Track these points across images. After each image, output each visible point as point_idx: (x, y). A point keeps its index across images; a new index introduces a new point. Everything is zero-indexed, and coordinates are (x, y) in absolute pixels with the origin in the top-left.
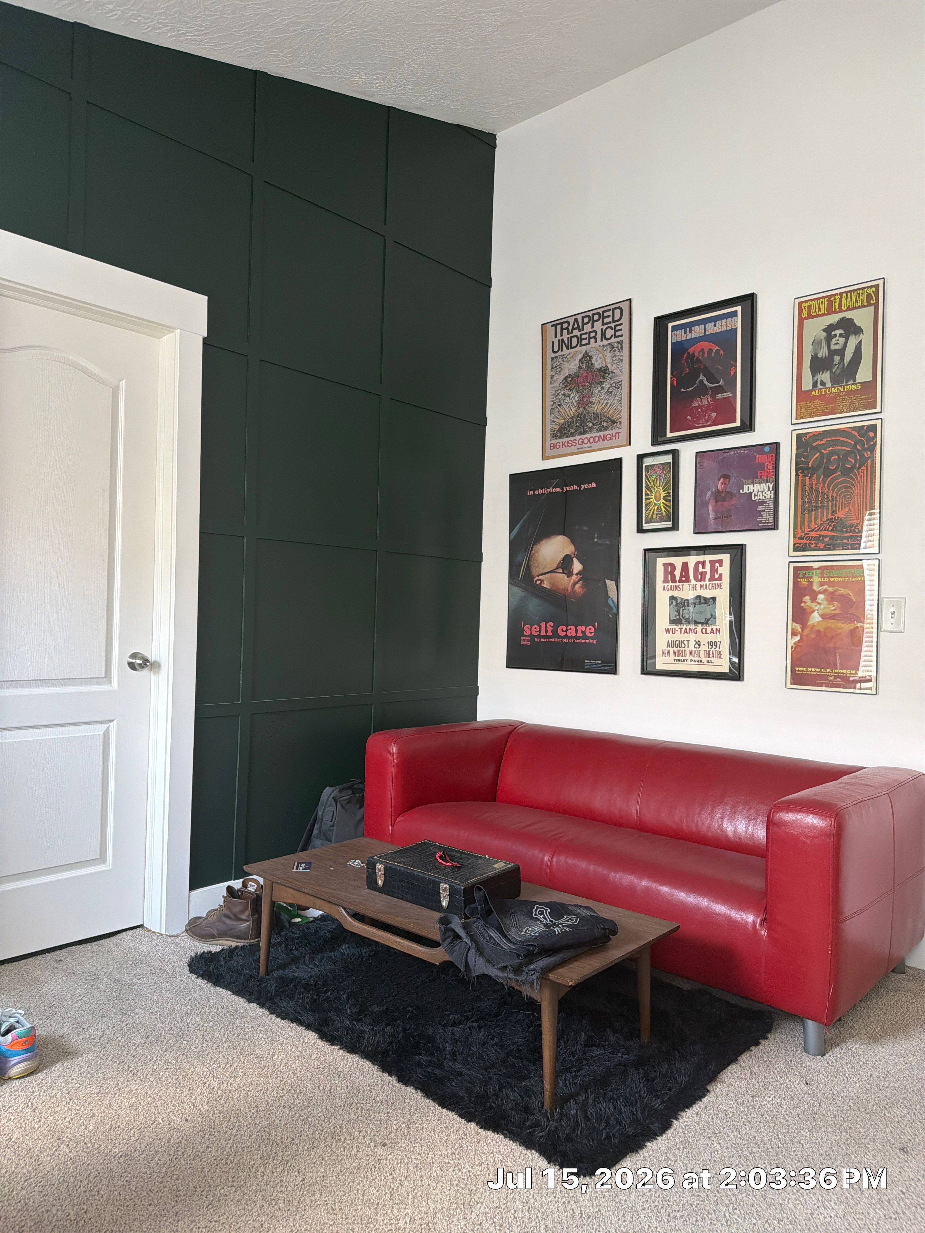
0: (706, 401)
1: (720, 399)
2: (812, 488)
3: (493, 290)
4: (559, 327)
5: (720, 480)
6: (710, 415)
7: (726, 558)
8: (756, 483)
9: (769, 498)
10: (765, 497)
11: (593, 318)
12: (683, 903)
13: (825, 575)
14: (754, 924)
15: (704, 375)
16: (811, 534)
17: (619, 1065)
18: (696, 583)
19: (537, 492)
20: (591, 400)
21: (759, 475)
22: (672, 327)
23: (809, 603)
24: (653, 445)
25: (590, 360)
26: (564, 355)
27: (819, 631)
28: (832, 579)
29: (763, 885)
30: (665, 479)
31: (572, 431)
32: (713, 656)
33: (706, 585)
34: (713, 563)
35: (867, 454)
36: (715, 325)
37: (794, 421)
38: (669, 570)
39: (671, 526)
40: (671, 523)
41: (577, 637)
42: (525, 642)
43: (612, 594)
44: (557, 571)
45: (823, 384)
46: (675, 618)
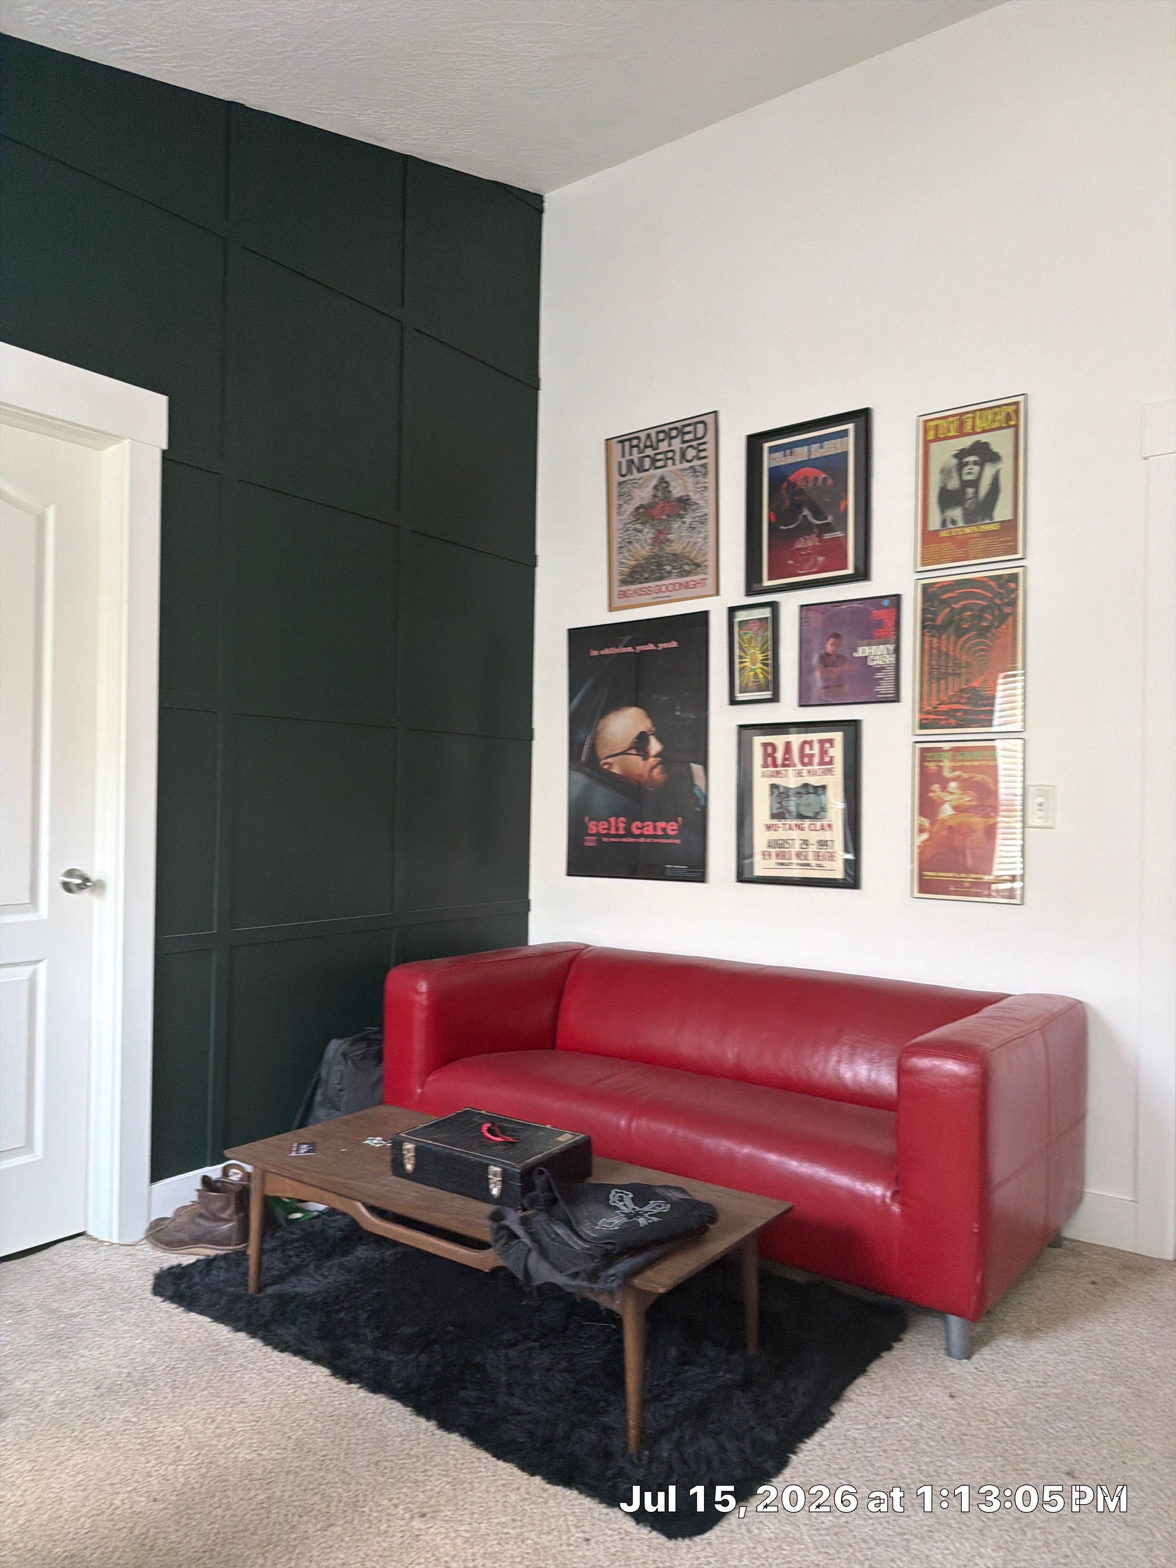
0: (809, 542)
1: (826, 539)
2: (941, 651)
3: (541, 393)
4: (627, 444)
5: (828, 640)
6: (815, 559)
7: (838, 737)
8: (872, 644)
9: (889, 663)
10: (884, 662)
11: (670, 434)
12: (796, 1175)
13: (957, 758)
14: (884, 1198)
15: (808, 509)
16: (940, 707)
17: (721, 1387)
18: (802, 768)
19: (603, 652)
20: (670, 537)
21: (877, 634)
22: (769, 447)
23: (939, 792)
24: (746, 595)
25: (667, 487)
27: (950, 827)
28: (966, 763)
29: (894, 1149)
30: (763, 637)
31: (646, 575)
32: (824, 859)
33: (814, 770)
34: (822, 743)
35: (1007, 609)
36: (822, 447)
37: (919, 569)
38: (769, 752)
39: (770, 696)
40: (771, 693)
41: (655, 836)
42: (590, 842)
43: (699, 782)
44: (629, 752)
45: (953, 522)
46: (777, 811)
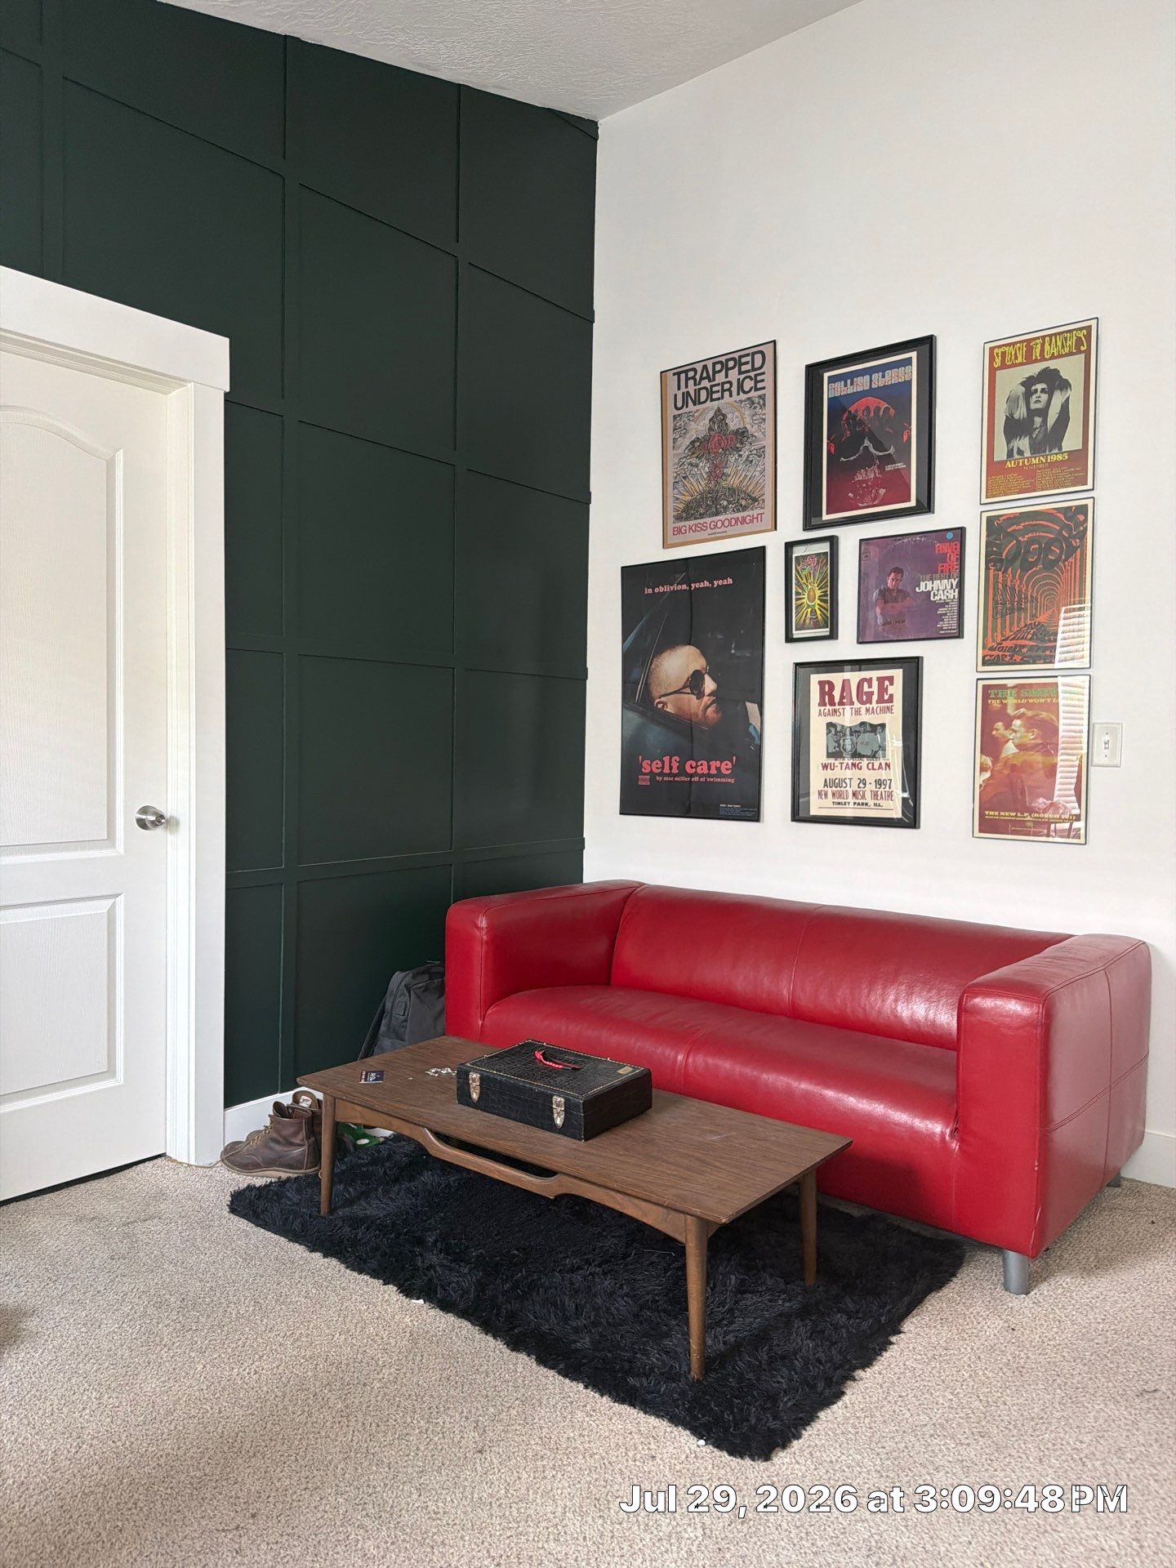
0: (871, 474)
1: (888, 471)
2: (1006, 585)
3: (595, 325)
4: (683, 376)
5: (890, 574)
6: (877, 491)
7: (898, 674)
8: (935, 579)
9: (952, 597)
10: (947, 597)
11: (727, 365)
12: (853, 1111)
13: (1022, 695)
14: (943, 1135)
15: (869, 440)
16: (1005, 644)
17: (781, 1315)
18: (859, 705)
19: (657, 590)
20: (726, 471)
21: (940, 568)
22: (829, 377)
23: (1002, 730)
24: (804, 530)
25: (722, 420)
26: (690, 412)
28: (1031, 701)
29: (953, 1087)
30: (820, 573)
31: (702, 511)
32: (882, 798)
33: (873, 708)
34: (881, 680)
35: (1076, 542)
36: (883, 376)
37: (984, 500)
38: (827, 690)
39: (828, 634)
40: (828, 629)
41: (709, 775)
42: (644, 781)
43: (754, 720)
44: (683, 691)
45: (1020, 452)
46: (834, 750)
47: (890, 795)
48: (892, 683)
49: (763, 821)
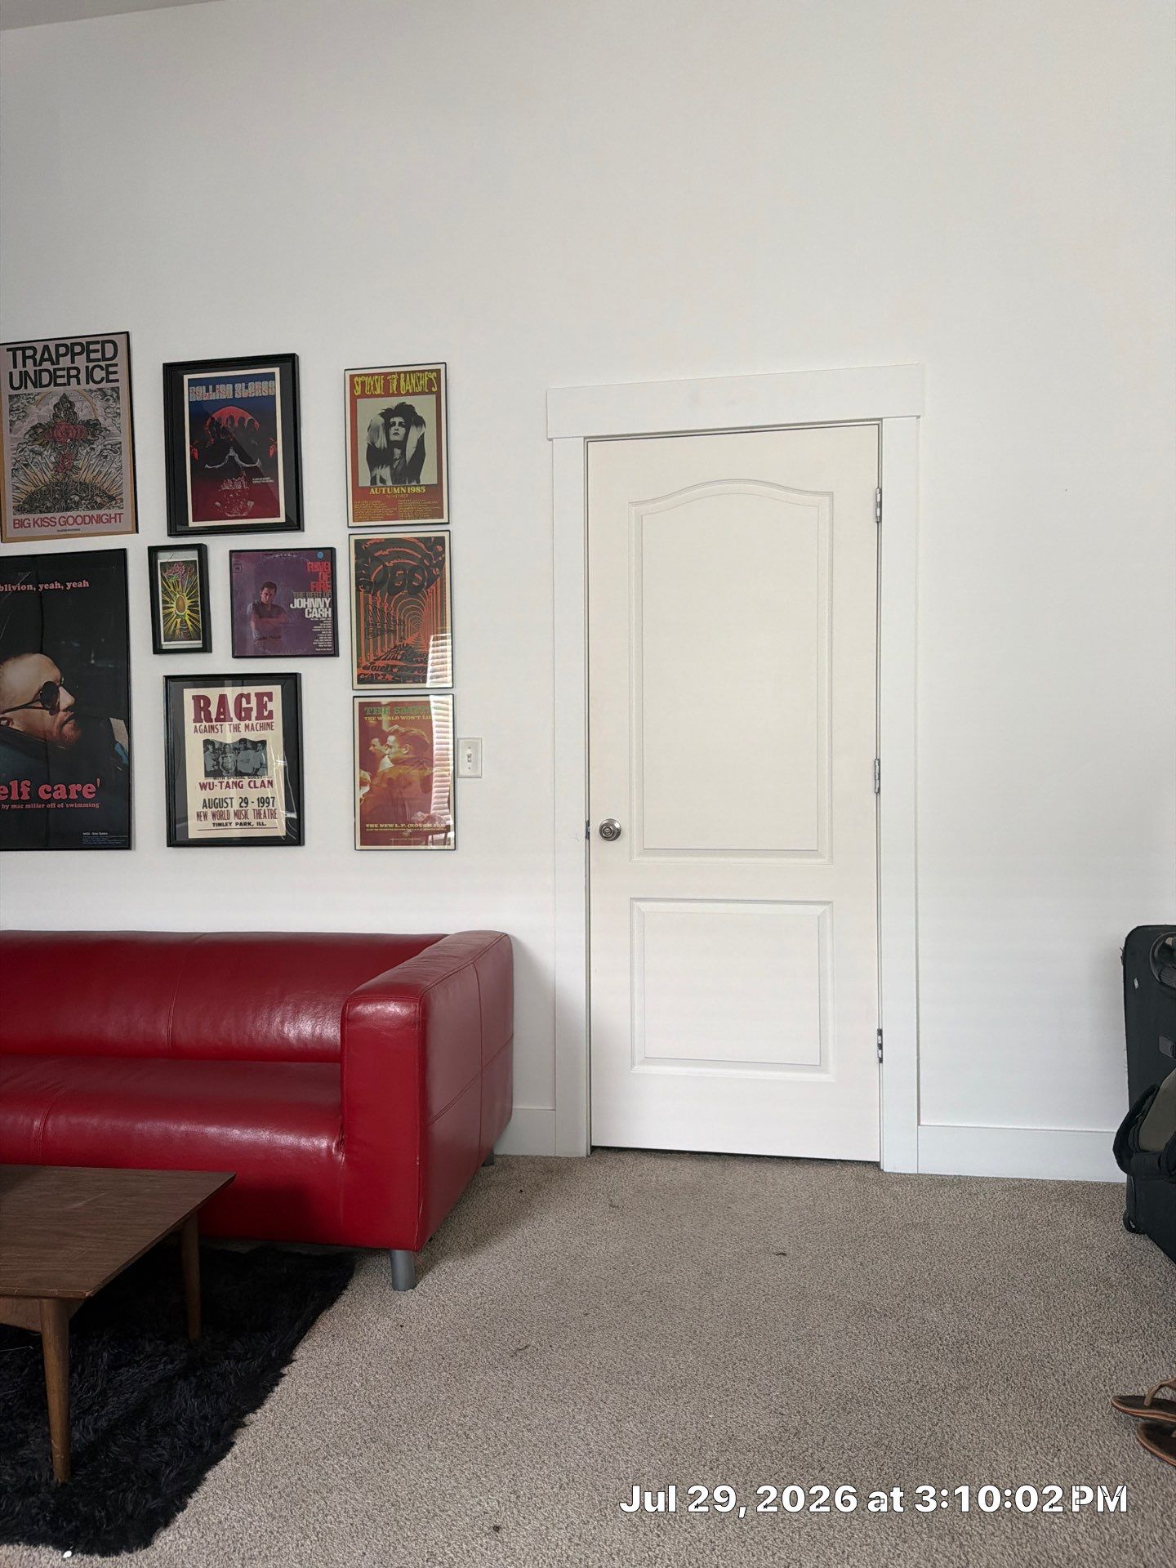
0: (239, 485)
1: (255, 484)
2: (376, 608)
4: (19, 353)
5: (262, 589)
6: (246, 503)
7: (276, 690)
8: (309, 597)
9: (326, 616)
10: (321, 615)
11: (73, 349)
12: (237, 1143)
13: (395, 712)
15: (234, 449)
16: (377, 663)
20: (77, 463)
21: (313, 586)
22: (189, 380)
23: (378, 746)
25: (69, 408)
26: (29, 394)
27: (390, 780)
29: (338, 1099)
30: (189, 582)
32: (265, 816)
33: (252, 724)
34: (259, 696)
35: (436, 571)
36: (247, 387)
37: (352, 524)
38: (202, 705)
39: (201, 646)
40: (201, 642)
41: (68, 800)
43: (121, 738)
44: (33, 705)
45: (383, 481)
46: (213, 769)
47: (273, 815)
48: (271, 700)
49: (135, 849)
